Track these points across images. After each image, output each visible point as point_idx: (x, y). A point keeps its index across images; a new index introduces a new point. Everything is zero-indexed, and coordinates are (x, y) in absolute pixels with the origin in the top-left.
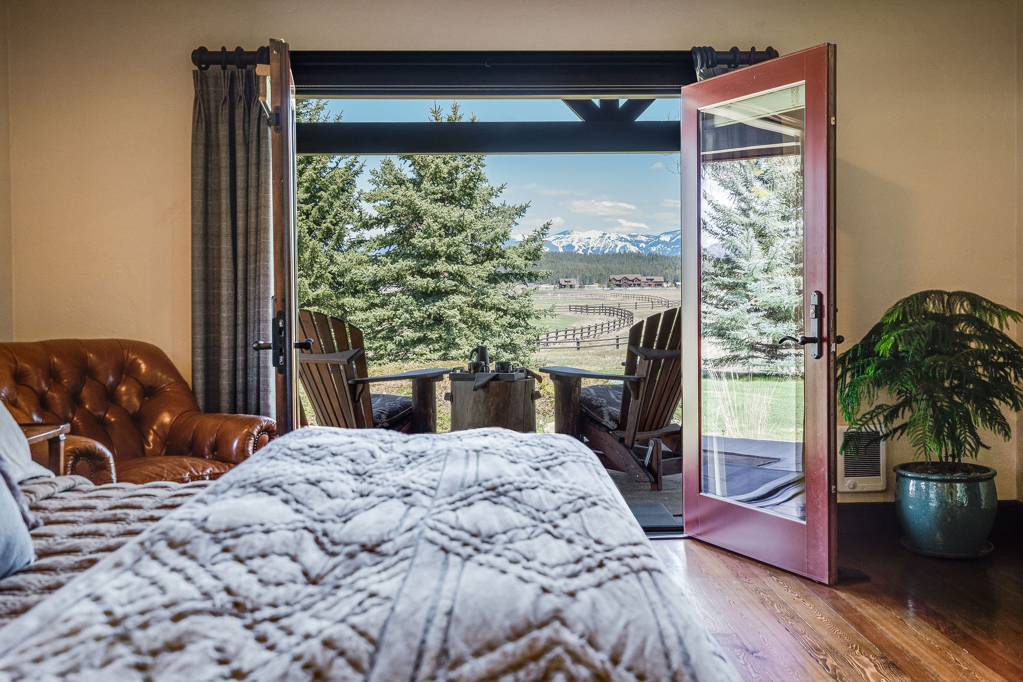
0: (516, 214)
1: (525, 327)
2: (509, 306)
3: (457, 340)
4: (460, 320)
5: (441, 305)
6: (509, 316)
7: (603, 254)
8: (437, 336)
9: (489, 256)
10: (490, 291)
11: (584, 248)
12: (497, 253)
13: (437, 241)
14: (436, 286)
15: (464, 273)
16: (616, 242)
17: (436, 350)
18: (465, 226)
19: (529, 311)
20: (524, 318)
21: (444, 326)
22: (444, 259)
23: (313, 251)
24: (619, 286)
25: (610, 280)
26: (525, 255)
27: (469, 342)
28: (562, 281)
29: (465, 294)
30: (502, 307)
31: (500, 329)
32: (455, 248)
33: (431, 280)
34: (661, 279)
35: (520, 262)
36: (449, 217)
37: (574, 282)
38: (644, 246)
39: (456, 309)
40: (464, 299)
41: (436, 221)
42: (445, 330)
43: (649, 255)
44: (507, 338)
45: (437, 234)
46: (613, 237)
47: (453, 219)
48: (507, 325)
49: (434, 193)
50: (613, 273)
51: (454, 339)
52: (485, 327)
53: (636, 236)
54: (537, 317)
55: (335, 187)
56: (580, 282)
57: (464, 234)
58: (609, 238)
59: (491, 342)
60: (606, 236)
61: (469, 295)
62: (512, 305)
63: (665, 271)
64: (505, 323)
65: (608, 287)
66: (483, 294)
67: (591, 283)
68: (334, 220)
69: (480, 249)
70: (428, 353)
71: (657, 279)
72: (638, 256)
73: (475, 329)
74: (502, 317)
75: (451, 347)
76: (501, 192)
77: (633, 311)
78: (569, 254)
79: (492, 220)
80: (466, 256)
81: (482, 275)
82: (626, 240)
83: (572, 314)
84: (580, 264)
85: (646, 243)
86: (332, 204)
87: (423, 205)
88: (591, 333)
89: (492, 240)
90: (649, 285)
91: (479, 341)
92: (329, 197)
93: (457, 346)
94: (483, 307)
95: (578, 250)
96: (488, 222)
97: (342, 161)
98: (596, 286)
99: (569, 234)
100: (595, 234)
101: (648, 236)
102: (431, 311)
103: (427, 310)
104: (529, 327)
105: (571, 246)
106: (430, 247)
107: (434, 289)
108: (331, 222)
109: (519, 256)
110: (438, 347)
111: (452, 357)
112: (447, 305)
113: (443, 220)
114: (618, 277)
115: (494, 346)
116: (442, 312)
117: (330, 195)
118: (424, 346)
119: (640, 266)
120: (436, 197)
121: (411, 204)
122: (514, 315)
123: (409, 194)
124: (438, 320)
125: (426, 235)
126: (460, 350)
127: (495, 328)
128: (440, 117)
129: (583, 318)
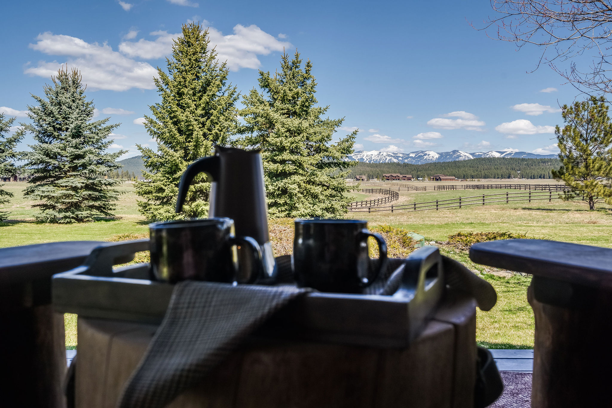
0: (336, 125)
1: (340, 197)
2: (331, 183)
3: (297, 205)
4: (299, 192)
5: (286, 181)
6: (330, 190)
7: (379, 163)
8: (284, 202)
9: (318, 150)
10: (319, 173)
11: (369, 160)
12: (323, 149)
13: (284, 140)
14: (283, 169)
15: (301, 161)
16: (386, 157)
17: (283, 211)
18: (303, 131)
19: (343, 186)
20: (340, 192)
21: (288, 196)
22: (288, 151)
23: (206, 147)
24: (388, 180)
25: (383, 177)
26: (341, 150)
27: (304, 206)
28: (358, 177)
29: (302, 175)
30: (326, 184)
31: (325, 198)
32: (296, 144)
33: (280, 165)
34: (411, 176)
35: (338, 154)
36: (292, 124)
37: (364, 177)
38: (401, 159)
39: (296, 184)
40: (301, 178)
41: (284, 127)
42: (288, 198)
43: (404, 163)
44: (329, 203)
45: (284, 135)
46: (385, 154)
47: (295, 125)
48: (329, 195)
49: (282, 109)
50: (384, 173)
51: (295, 204)
52: (315, 196)
53: (397, 154)
54: (348, 191)
55: (221, 107)
56: (367, 177)
57: (301, 135)
58: (382, 154)
59: (318, 206)
60: (381, 154)
61: (305, 176)
62: (333, 182)
63: (412, 172)
64: (327, 194)
65: (382, 180)
66: (314, 175)
67: (373, 178)
68: (220, 128)
69: (312, 146)
70: (277, 213)
71: (408, 176)
72: (398, 164)
73: (308, 197)
74: (326, 190)
75: (293, 209)
76: (326, 111)
77: (398, 192)
78: (361, 163)
79: (320, 129)
80: (303, 150)
81: (313, 162)
82: (392, 156)
83: (364, 193)
84: (367, 168)
85: (402, 158)
86: (219, 118)
87: (275, 116)
88: (376, 204)
89: (320, 140)
90: (404, 179)
91: (311, 205)
92: (217, 113)
93: (296, 209)
94: (313, 183)
95: (366, 161)
96: (317, 129)
97: (226, 92)
98: (376, 180)
99: (361, 152)
100: (375, 153)
101: (403, 154)
102: (280, 186)
103: (277, 185)
104: (343, 197)
105: (362, 159)
106: (279, 143)
107: (281, 171)
108: (218, 129)
109: (337, 151)
110: (284, 209)
111: (293, 216)
112: (290, 182)
113: (288, 126)
114: (388, 175)
115: (320, 209)
116: (287, 186)
117: (218, 112)
118: (275, 208)
119: (399, 170)
120: (284, 111)
121: (268, 115)
122: (334, 189)
123: (265, 109)
124: (284, 191)
125: (277, 136)
126: (298, 211)
127: (321, 197)
128: (287, 61)
129: (371, 196)
